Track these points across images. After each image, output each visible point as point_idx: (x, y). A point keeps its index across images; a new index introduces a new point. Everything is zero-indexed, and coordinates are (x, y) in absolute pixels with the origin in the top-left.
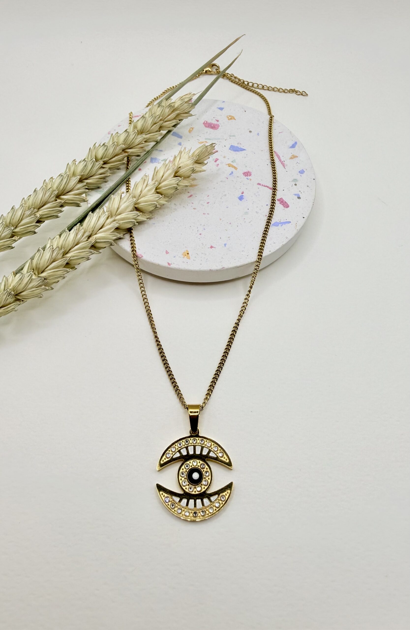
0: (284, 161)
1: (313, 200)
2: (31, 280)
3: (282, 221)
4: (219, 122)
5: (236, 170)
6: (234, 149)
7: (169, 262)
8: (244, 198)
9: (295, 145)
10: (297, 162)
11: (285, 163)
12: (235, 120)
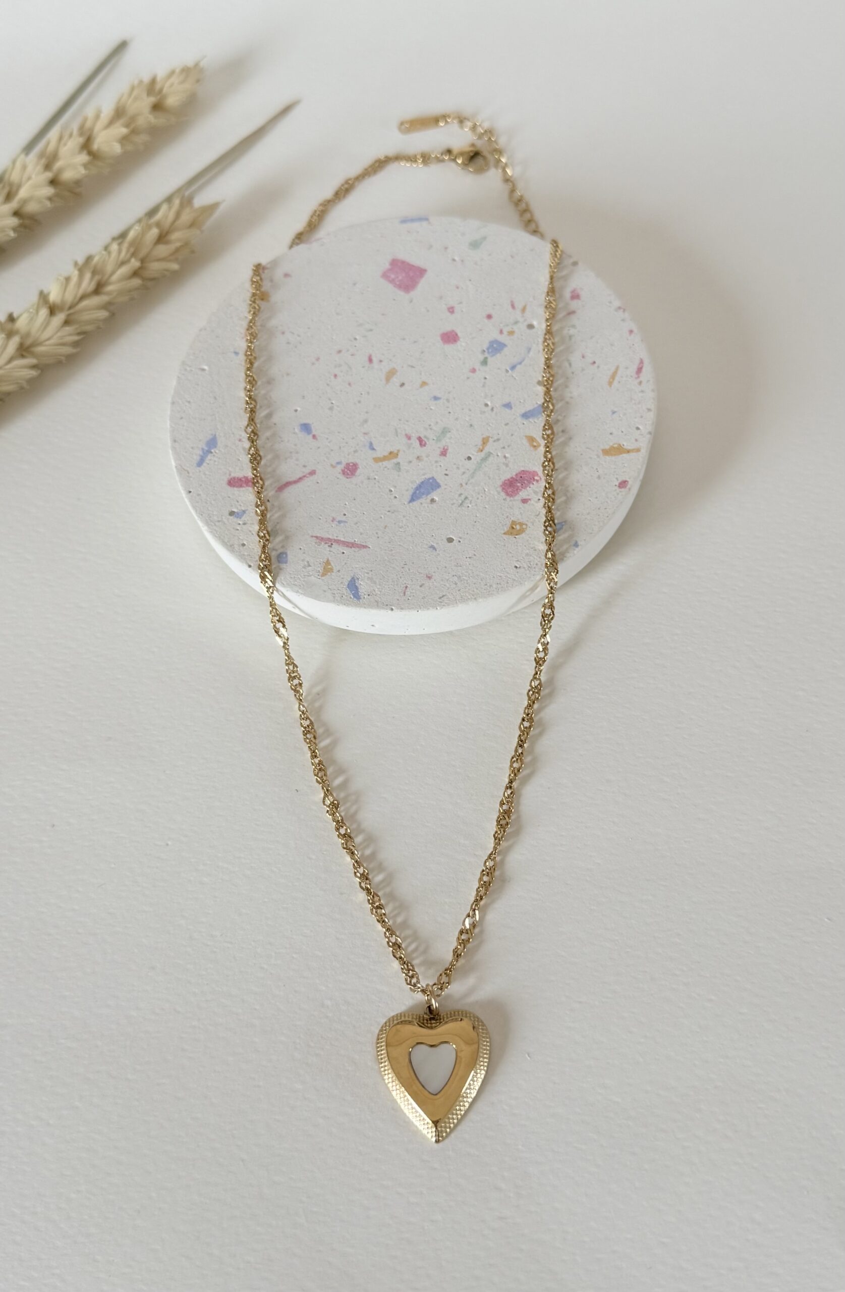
0: (330, 546)
3: (211, 455)
4: (520, 501)
5: (374, 459)
6: (427, 487)
8: (303, 432)
9: (353, 592)
10: (309, 566)
11: (324, 548)
12: (503, 532)
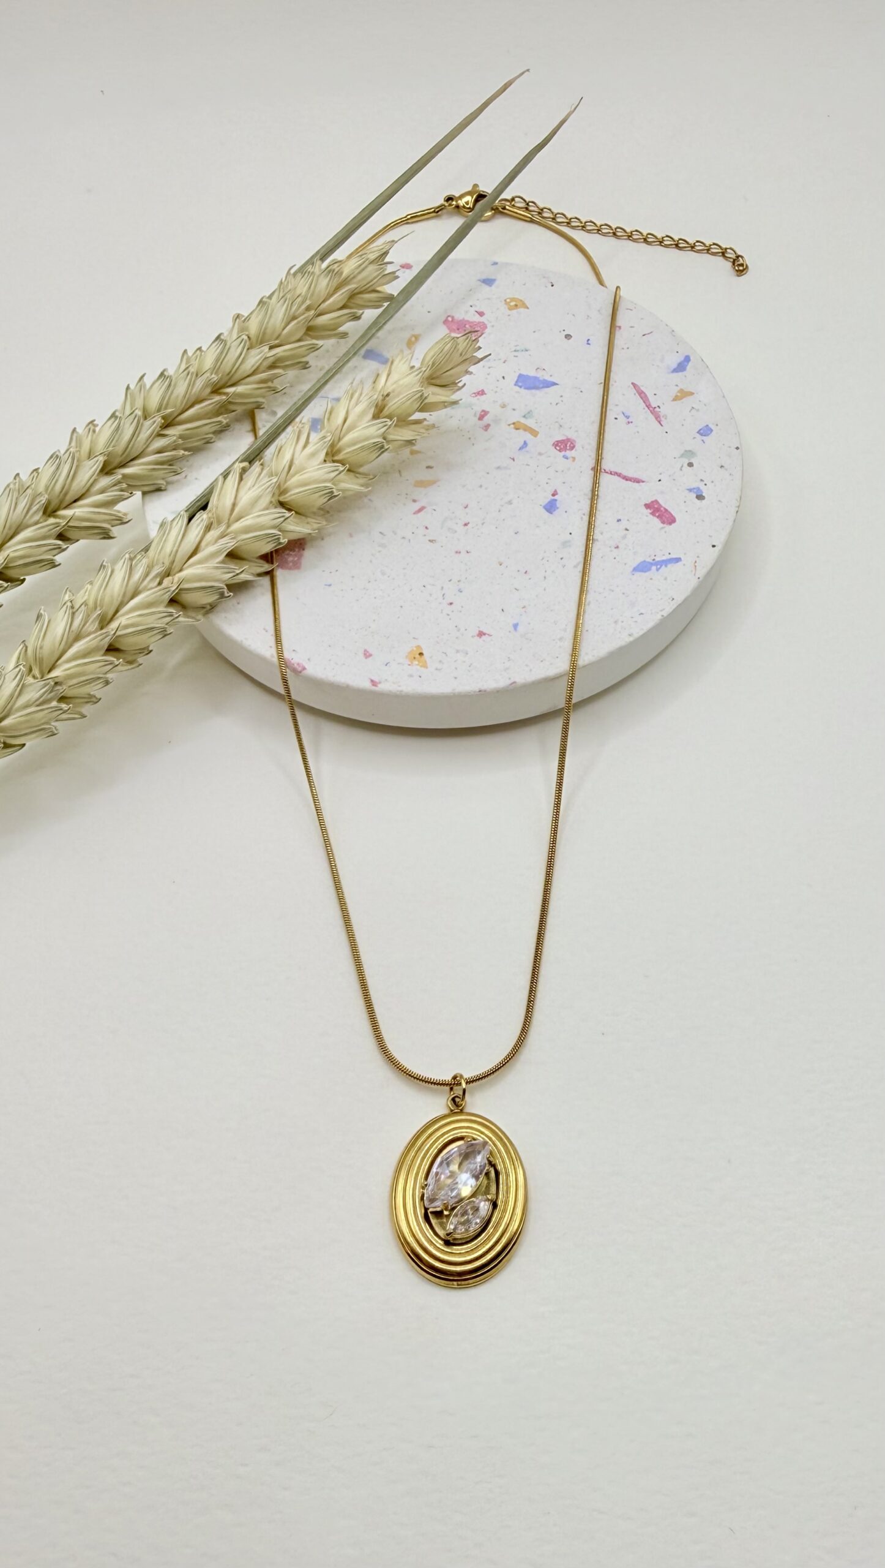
0: (659, 407)
1: (737, 500)
2: (22, 688)
3: (657, 559)
4: (484, 316)
5: (535, 437)
6: (527, 382)
7: (373, 678)
8: (558, 506)
9: (686, 363)
10: (693, 408)
11: (662, 411)
12: (526, 310)
